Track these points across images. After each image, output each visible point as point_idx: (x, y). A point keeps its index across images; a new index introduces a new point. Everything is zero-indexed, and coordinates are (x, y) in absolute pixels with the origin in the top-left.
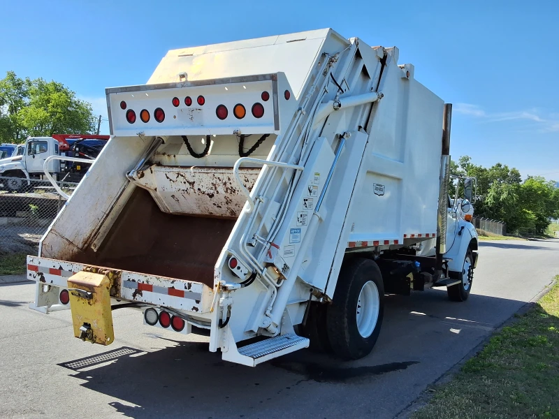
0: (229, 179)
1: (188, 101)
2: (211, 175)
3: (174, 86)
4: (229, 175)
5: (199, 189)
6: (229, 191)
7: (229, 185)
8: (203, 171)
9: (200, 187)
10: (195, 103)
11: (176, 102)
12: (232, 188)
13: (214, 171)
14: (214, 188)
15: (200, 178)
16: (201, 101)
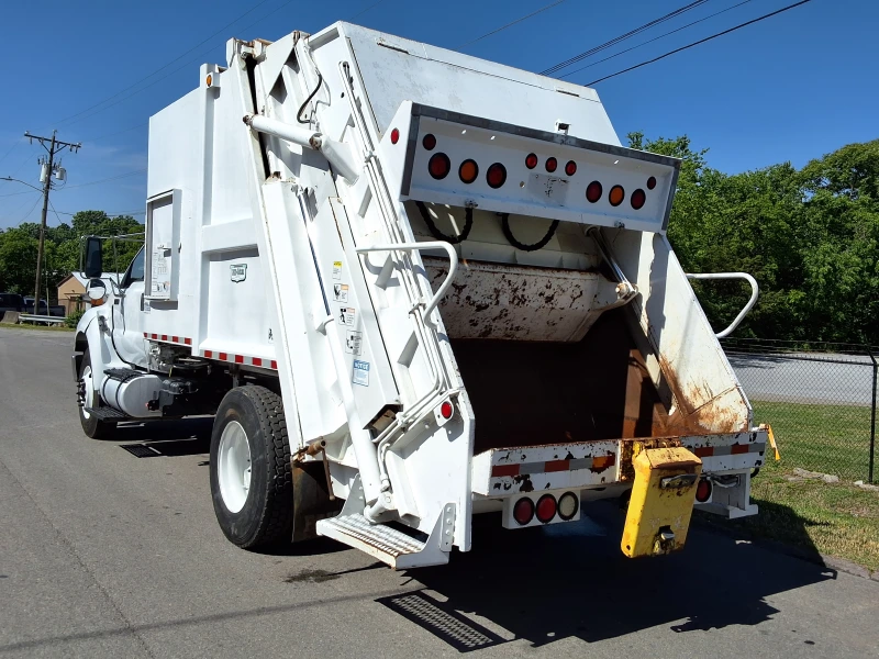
0: (525, 284)
1: (551, 165)
2: (499, 276)
3: (549, 137)
4: (527, 278)
5: (468, 298)
6: (516, 302)
7: (519, 293)
8: (486, 269)
9: (472, 295)
10: (560, 171)
11: (531, 161)
12: (523, 296)
13: (504, 270)
14: (494, 297)
15: (479, 279)
16: (571, 168)
